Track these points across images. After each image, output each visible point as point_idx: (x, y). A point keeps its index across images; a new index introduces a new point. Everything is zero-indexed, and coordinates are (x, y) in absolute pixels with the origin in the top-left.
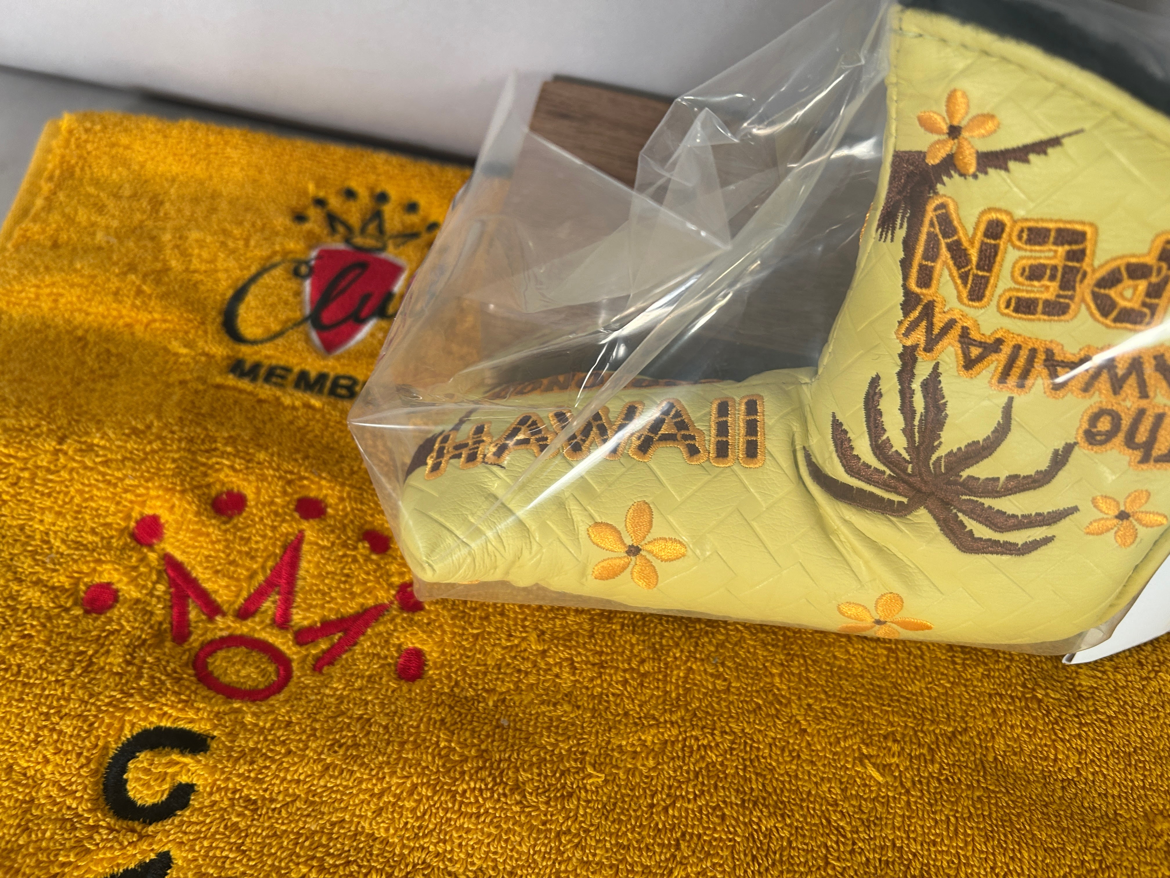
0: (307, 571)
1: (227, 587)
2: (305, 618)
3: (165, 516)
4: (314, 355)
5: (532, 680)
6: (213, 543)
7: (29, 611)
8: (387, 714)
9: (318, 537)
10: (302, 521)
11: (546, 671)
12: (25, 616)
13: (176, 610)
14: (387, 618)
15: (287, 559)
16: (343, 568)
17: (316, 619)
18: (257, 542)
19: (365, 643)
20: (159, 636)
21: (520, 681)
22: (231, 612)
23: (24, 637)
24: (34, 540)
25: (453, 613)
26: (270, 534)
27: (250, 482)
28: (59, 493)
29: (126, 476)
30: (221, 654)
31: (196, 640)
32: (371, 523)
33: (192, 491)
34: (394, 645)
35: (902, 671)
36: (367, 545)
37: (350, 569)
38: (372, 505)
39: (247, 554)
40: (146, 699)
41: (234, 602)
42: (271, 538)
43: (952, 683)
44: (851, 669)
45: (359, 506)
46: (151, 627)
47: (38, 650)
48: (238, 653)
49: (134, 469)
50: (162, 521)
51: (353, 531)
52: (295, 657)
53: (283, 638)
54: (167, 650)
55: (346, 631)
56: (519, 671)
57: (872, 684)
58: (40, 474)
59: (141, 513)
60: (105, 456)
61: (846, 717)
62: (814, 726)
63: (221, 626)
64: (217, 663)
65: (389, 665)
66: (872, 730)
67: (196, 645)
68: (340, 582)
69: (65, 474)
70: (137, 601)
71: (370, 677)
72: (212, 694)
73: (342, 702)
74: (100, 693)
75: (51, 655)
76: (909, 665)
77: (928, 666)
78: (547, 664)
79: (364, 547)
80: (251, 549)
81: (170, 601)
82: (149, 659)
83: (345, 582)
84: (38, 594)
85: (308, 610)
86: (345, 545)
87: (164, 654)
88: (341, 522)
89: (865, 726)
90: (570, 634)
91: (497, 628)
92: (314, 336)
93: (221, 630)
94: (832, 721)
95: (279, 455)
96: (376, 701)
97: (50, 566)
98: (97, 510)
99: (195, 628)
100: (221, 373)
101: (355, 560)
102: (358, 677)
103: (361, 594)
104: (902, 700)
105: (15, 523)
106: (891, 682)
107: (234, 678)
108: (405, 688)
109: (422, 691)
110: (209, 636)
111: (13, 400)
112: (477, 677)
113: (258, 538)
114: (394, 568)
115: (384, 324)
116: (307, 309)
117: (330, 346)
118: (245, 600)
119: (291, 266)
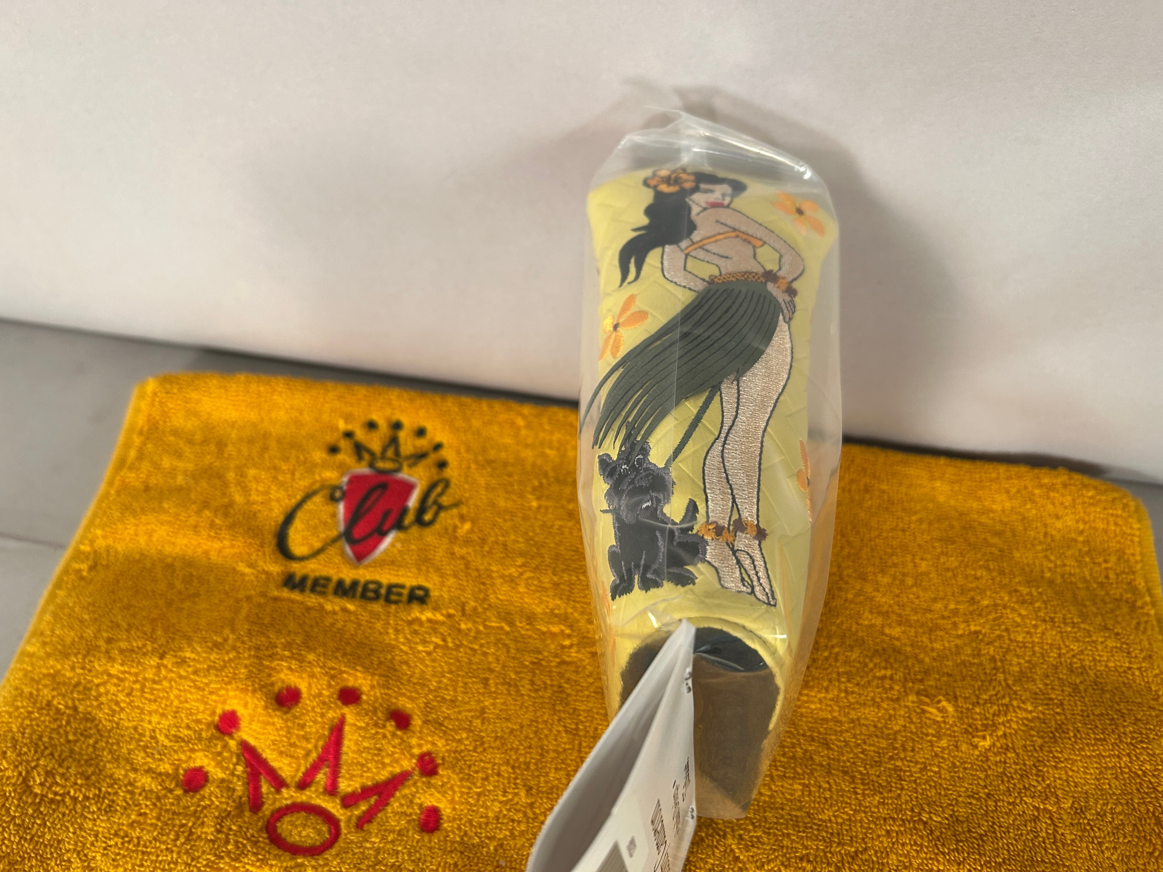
0: (349, 747)
1: (290, 764)
2: (349, 786)
3: (241, 711)
4: (348, 566)
5: (523, 827)
6: (277, 729)
7: (144, 794)
8: (413, 861)
9: (357, 720)
10: (344, 707)
11: (533, 819)
12: (141, 798)
13: (251, 785)
14: (411, 782)
15: (333, 738)
16: (376, 744)
17: (358, 786)
18: (310, 727)
19: (394, 805)
20: (240, 807)
21: (514, 828)
22: (293, 784)
23: (140, 815)
24: (145, 736)
25: (461, 776)
26: (319, 719)
27: (302, 678)
28: (162, 699)
29: (211, 682)
30: (287, 819)
31: (267, 809)
32: (395, 704)
33: (261, 690)
34: (417, 804)
35: (814, 802)
36: (393, 723)
37: (381, 744)
38: (396, 689)
39: (303, 737)
40: (233, 860)
41: (295, 775)
42: (320, 723)
43: (855, 810)
44: (773, 803)
46: (234, 801)
47: (151, 825)
48: (299, 818)
49: (217, 676)
50: (239, 714)
51: (382, 712)
52: (342, 818)
53: (333, 802)
54: (246, 819)
55: (380, 794)
56: (513, 821)
57: (790, 815)
58: (147, 684)
59: (223, 709)
60: (194, 666)
61: (769, 844)
62: (744, 853)
63: (286, 796)
64: (284, 827)
65: (414, 820)
66: (790, 853)
67: (268, 813)
68: (375, 755)
69: (166, 684)
70: (223, 781)
71: (400, 831)
72: (281, 852)
73: (379, 853)
74: (199, 857)
75: (162, 829)
76: (819, 797)
77: (835, 797)
78: (534, 813)
79: (391, 726)
80: (306, 732)
81: (247, 778)
82: (234, 828)
83: (377, 755)
84: (149, 780)
85: (350, 779)
86: (376, 725)
87: (245, 822)
88: (372, 706)
89: (785, 851)
90: (552, 788)
91: (495, 787)
92: (348, 550)
93: (286, 799)
94: (758, 848)
95: (324, 654)
96: (405, 851)
97: (157, 756)
98: (190, 709)
99: (267, 798)
100: (277, 587)
101: (384, 736)
102: (390, 832)
103: (390, 765)
104: (815, 827)
105: (130, 725)
106: (805, 812)
107: (297, 838)
108: (426, 839)
109: (439, 841)
110: (278, 805)
111: (124, 625)
112: (480, 828)
113: (311, 724)
114: (414, 741)
115: (402, 535)
116: (342, 527)
117: (360, 556)
118: (303, 774)
119: (326, 492)
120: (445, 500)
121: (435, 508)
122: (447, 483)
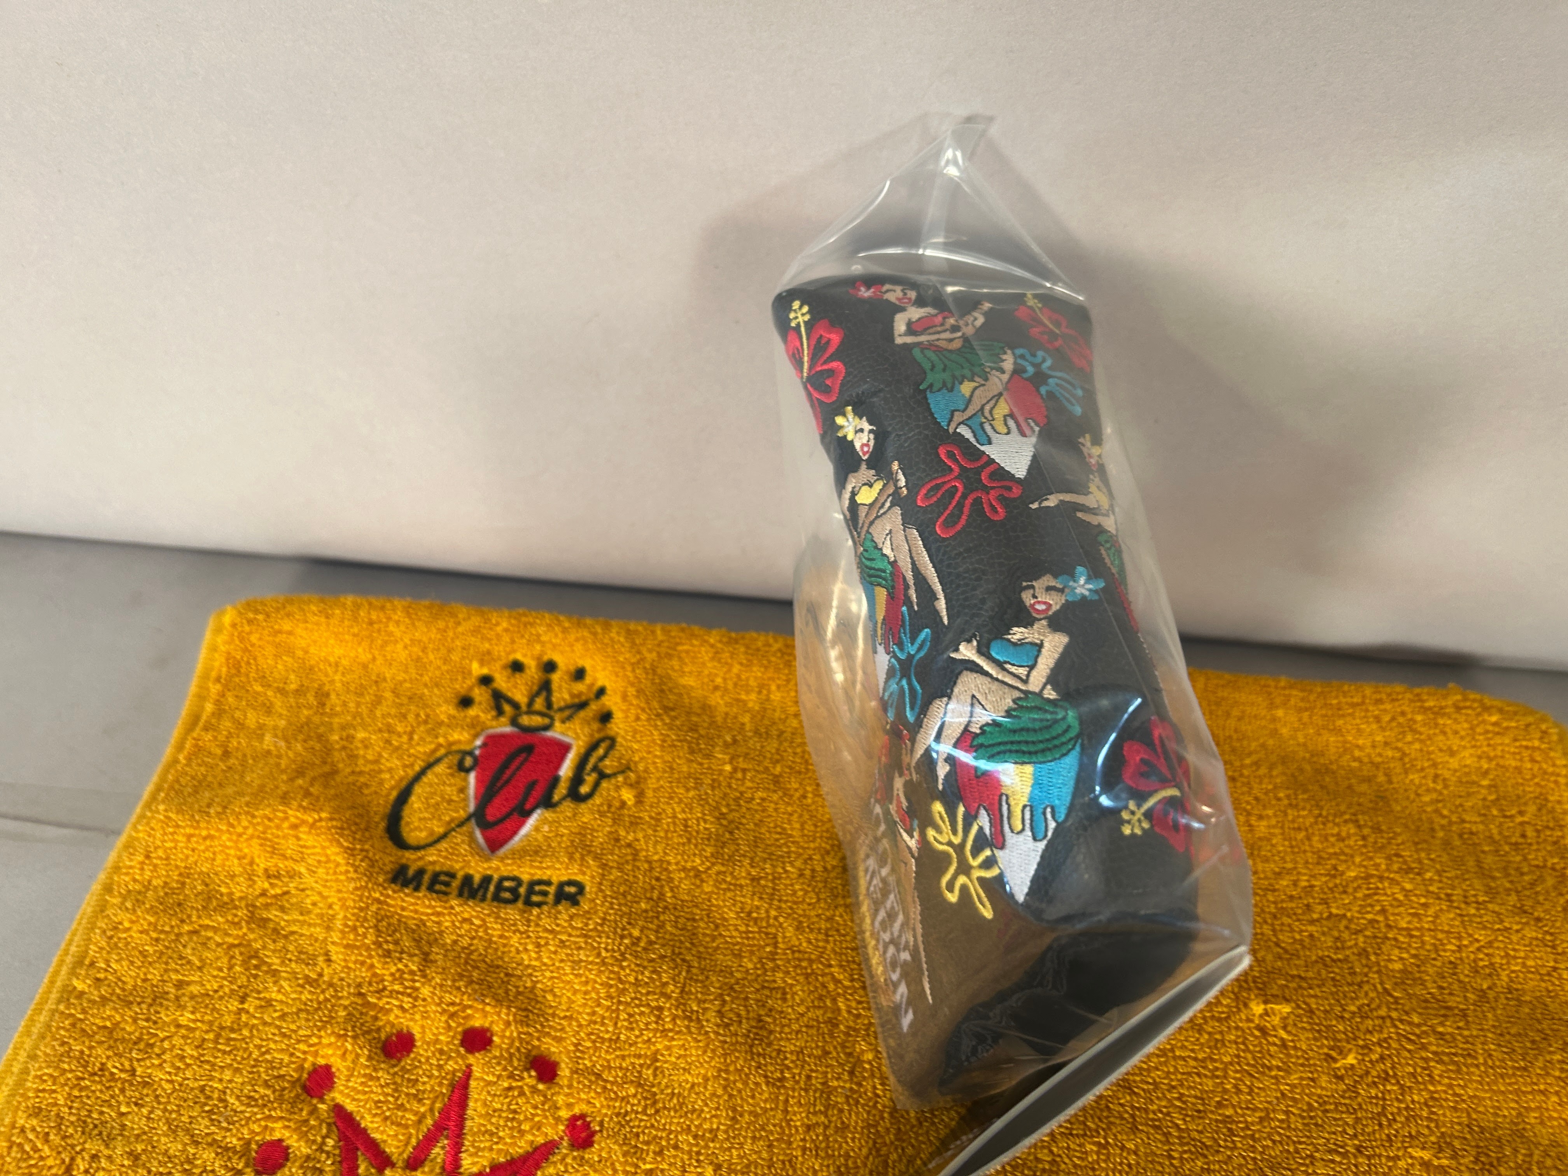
0: (475, 1110)
1: (396, 1135)
2: (474, 1164)
3: (337, 1065)
4: (478, 856)
6: (382, 1087)
9: (484, 1072)
10: (468, 1055)
13: (345, 1164)
14: (557, 1157)
15: (455, 1098)
16: (510, 1104)
18: (424, 1083)
22: (400, 1164)
24: (212, 1099)
25: (625, 1148)
26: (436, 1073)
27: (417, 1021)
28: (239, 1050)
29: (300, 1027)
32: (539, 1047)
33: (364, 1036)
36: (533, 1073)
37: (517, 1104)
38: (538, 1027)
39: (415, 1096)
42: (437, 1077)
45: (525, 1029)
49: (307, 1020)
50: (334, 1069)
51: (519, 1060)
55: (515, 1174)
59: (313, 1064)
60: (281, 1010)
68: (508, 1119)
69: (246, 1032)
70: (308, 1158)
79: (530, 1079)
80: (418, 1091)
81: (340, 1155)
83: (513, 1119)
84: (212, 1156)
85: (475, 1154)
86: (511, 1076)
88: (507, 1050)
92: (478, 835)
95: (442, 985)
97: (224, 1125)
98: (271, 1062)
101: (522, 1094)
103: (530, 1132)
105: (196, 1085)
113: (426, 1079)
114: (560, 1100)
115: (549, 815)
116: (472, 807)
117: (495, 845)
118: (414, 1149)
119: (455, 759)
120: (609, 765)
121: (594, 775)
122: (612, 742)
